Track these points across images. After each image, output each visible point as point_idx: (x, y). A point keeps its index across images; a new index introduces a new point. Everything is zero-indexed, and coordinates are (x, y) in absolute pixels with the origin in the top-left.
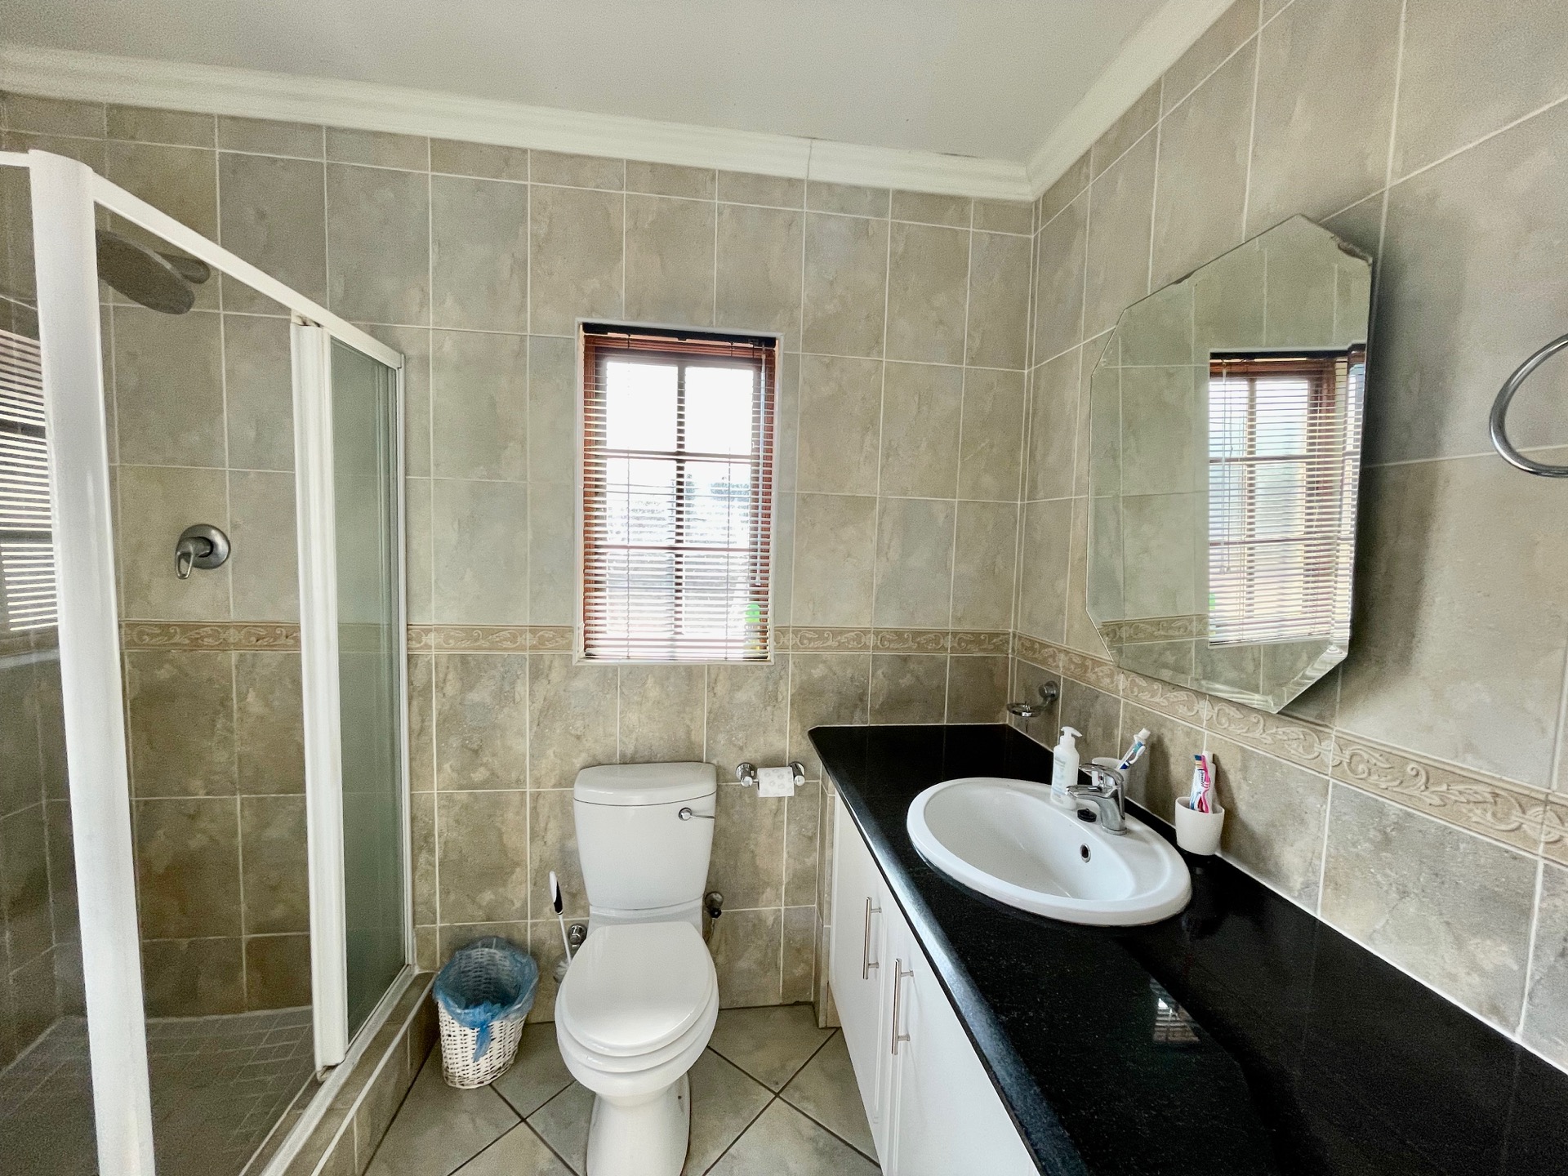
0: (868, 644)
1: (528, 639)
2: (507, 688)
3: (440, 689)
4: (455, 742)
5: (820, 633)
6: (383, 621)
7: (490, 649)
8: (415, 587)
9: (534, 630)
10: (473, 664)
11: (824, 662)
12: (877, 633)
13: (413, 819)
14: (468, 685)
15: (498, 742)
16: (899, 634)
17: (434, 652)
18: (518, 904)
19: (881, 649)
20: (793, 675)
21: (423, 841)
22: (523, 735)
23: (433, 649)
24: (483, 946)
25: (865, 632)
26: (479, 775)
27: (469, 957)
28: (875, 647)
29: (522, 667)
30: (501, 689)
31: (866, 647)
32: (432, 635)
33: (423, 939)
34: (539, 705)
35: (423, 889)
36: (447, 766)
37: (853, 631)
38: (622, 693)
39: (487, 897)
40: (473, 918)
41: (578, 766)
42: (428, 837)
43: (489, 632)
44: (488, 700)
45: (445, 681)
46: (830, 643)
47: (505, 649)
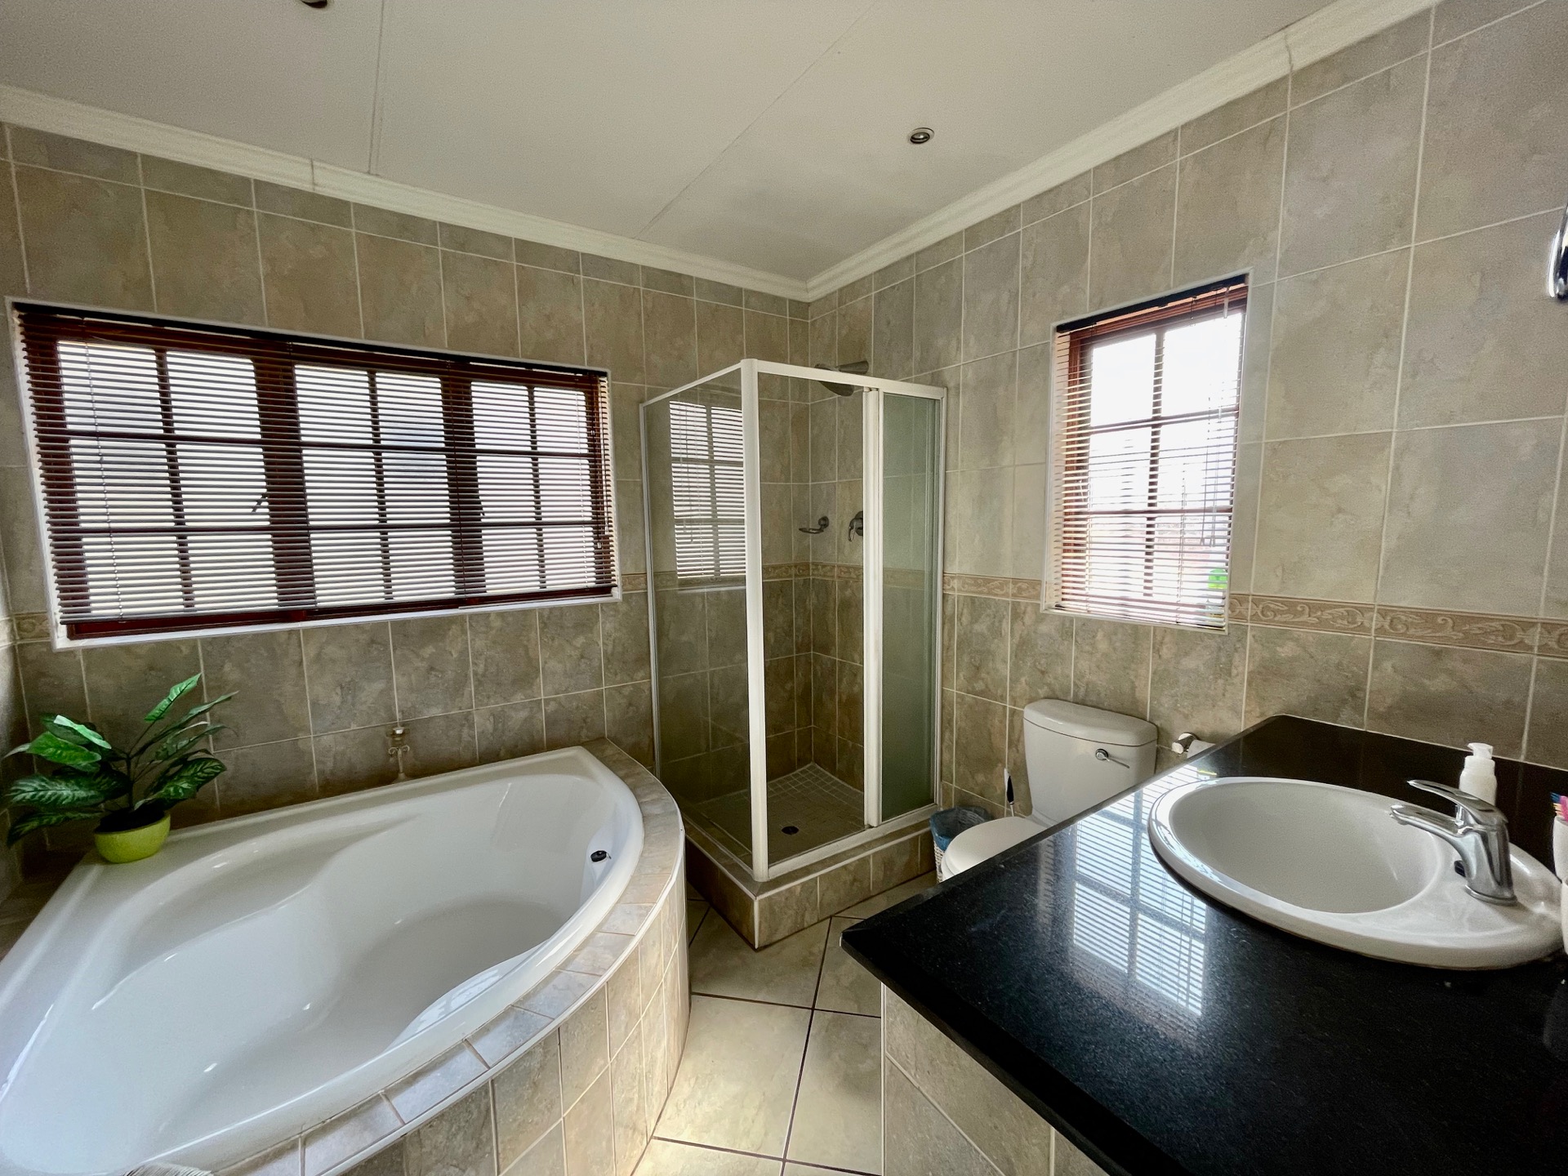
0: (1367, 624)
1: (1011, 589)
2: (997, 624)
3: (959, 619)
4: (966, 659)
5: (1291, 605)
6: (927, 570)
7: (988, 594)
8: (949, 548)
9: (1015, 581)
10: (977, 603)
11: (1297, 640)
12: (1383, 613)
13: (943, 707)
14: (975, 620)
15: (990, 665)
16: (1428, 618)
17: (956, 594)
18: (999, 792)
19: (1390, 633)
20: (1252, 650)
21: (947, 723)
22: (1006, 662)
23: (956, 590)
24: (976, 812)
25: (1364, 609)
26: (979, 686)
27: (965, 814)
28: (1380, 631)
29: (1006, 610)
30: (993, 623)
31: (1363, 629)
32: (956, 581)
33: (946, 791)
34: (1016, 640)
35: (946, 756)
36: (961, 675)
37: (1343, 607)
38: (1076, 641)
39: (980, 778)
40: (972, 790)
41: (1042, 696)
42: (950, 721)
43: (987, 581)
44: (986, 632)
45: (962, 614)
46: (1305, 618)
47: (996, 595)
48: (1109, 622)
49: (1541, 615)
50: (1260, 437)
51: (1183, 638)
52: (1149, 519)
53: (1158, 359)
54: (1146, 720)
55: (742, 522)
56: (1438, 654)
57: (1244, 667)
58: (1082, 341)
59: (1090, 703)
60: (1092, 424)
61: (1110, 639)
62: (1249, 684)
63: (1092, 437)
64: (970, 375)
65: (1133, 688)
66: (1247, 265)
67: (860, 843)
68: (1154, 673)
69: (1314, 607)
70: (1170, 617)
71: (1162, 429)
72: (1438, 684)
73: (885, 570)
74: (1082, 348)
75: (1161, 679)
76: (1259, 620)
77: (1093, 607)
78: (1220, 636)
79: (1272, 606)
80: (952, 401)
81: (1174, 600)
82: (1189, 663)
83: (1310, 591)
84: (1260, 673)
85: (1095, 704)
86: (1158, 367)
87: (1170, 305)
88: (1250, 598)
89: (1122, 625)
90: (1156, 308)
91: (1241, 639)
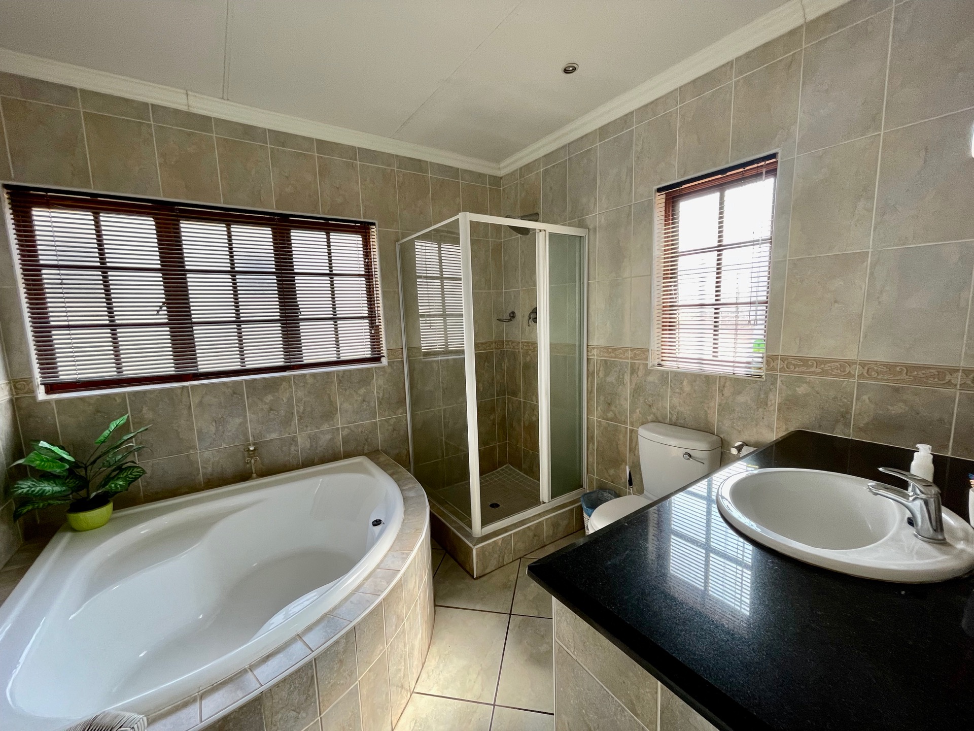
0: (852, 372)
1: (630, 354)
2: (621, 376)
3: (598, 374)
4: (602, 398)
5: (805, 361)
6: (577, 343)
7: (615, 358)
8: (591, 329)
9: (632, 349)
10: (609, 363)
11: (808, 383)
12: (863, 365)
13: (588, 428)
14: (607, 374)
15: (617, 402)
16: (890, 368)
17: (596, 358)
18: (623, 480)
19: (867, 378)
20: (780, 389)
21: (590, 439)
22: (627, 400)
23: (595, 355)
24: (609, 492)
25: (850, 363)
26: (610, 415)
27: (602, 494)
28: (861, 376)
29: (627, 367)
30: (619, 376)
31: (850, 375)
32: (595, 350)
33: (591, 481)
34: (633, 386)
35: (591, 460)
36: (599, 408)
37: (838, 362)
38: (671, 386)
39: (612, 472)
40: (606, 479)
41: (650, 420)
42: (592, 437)
43: (615, 349)
44: (614, 381)
45: (599, 370)
46: (813, 369)
47: (621, 358)
48: (691, 374)
49: (963, 364)
50: (785, 256)
51: (737, 383)
52: (716, 309)
53: (721, 208)
54: (713, 434)
55: (461, 315)
56: (897, 390)
57: (775, 399)
58: (673, 198)
59: (679, 425)
60: (680, 250)
61: (692, 385)
62: (779, 410)
63: (680, 258)
64: (603, 221)
65: (706, 414)
66: (778, 147)
67: (538, 513)
68: (720, 405)
69: (819, 362)
70: (729, 370)
71: (724, 252)
72: (898, 409)
73: (551, 344)
74: (673, 202)
75: (724, 409)
76: (785, 371)
77: (681, 365)
78: (760, 381)
79: (793, 362)
80: (592, 237)
81: (732, 359)
82: (741, 399)
83: (815, 352)
84: (785, 404)
85: (683, 425)
86: (721, 213)
87: (728, 174)
88: (779, 357)
89: (700, 375)
90: (720, 176)
91: (774, 383)
